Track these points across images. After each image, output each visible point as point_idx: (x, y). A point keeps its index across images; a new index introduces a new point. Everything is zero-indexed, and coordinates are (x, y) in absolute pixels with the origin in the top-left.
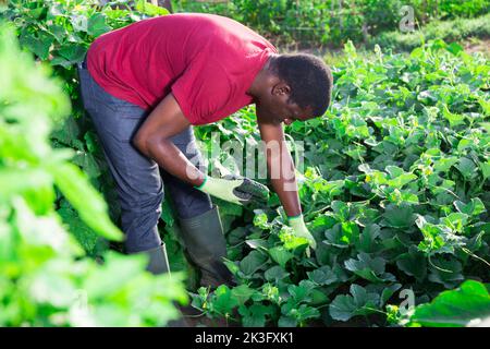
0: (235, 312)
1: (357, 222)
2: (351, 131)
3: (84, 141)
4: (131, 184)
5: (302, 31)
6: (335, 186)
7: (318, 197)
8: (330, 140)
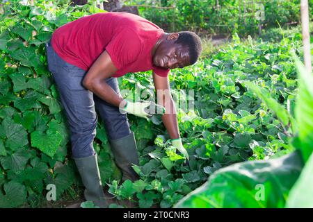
0: (135, 196)
1: (217, 144)
2: (224, 88)
3: (51, 90)
4: (77, 117)
5: (220, 27)
6: (208, 122)
7: (196, 129)
8: (211, 94)
